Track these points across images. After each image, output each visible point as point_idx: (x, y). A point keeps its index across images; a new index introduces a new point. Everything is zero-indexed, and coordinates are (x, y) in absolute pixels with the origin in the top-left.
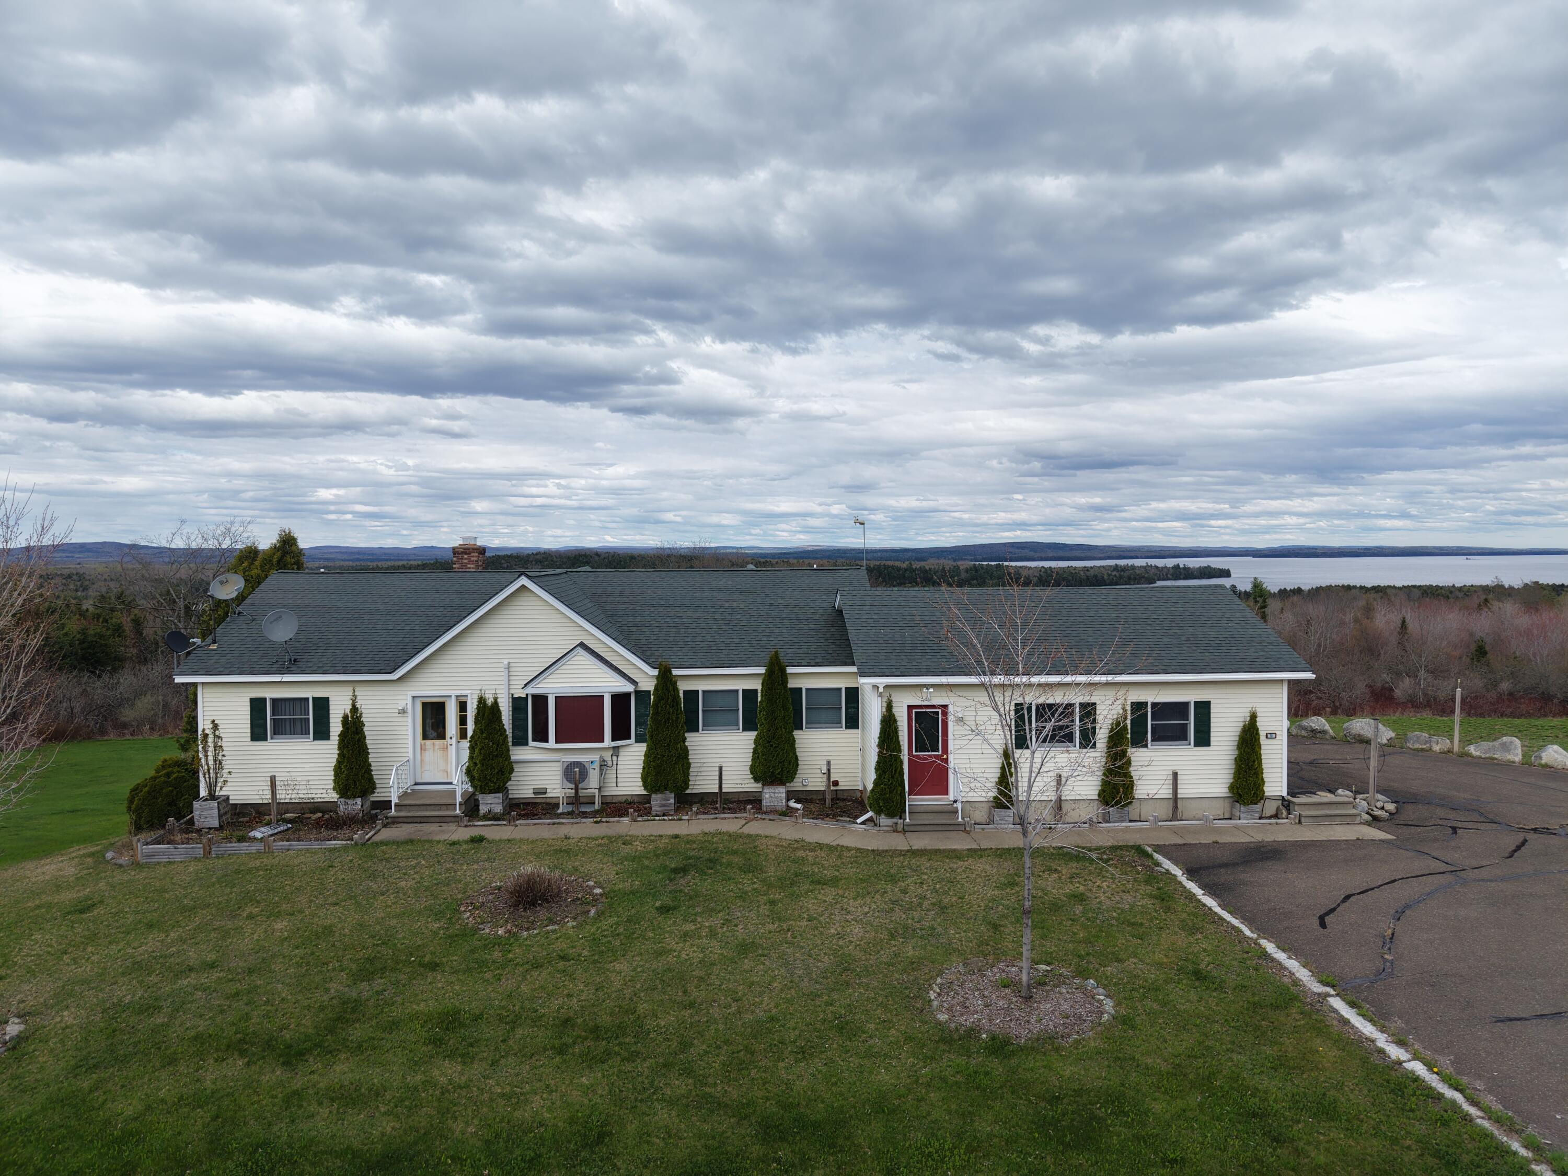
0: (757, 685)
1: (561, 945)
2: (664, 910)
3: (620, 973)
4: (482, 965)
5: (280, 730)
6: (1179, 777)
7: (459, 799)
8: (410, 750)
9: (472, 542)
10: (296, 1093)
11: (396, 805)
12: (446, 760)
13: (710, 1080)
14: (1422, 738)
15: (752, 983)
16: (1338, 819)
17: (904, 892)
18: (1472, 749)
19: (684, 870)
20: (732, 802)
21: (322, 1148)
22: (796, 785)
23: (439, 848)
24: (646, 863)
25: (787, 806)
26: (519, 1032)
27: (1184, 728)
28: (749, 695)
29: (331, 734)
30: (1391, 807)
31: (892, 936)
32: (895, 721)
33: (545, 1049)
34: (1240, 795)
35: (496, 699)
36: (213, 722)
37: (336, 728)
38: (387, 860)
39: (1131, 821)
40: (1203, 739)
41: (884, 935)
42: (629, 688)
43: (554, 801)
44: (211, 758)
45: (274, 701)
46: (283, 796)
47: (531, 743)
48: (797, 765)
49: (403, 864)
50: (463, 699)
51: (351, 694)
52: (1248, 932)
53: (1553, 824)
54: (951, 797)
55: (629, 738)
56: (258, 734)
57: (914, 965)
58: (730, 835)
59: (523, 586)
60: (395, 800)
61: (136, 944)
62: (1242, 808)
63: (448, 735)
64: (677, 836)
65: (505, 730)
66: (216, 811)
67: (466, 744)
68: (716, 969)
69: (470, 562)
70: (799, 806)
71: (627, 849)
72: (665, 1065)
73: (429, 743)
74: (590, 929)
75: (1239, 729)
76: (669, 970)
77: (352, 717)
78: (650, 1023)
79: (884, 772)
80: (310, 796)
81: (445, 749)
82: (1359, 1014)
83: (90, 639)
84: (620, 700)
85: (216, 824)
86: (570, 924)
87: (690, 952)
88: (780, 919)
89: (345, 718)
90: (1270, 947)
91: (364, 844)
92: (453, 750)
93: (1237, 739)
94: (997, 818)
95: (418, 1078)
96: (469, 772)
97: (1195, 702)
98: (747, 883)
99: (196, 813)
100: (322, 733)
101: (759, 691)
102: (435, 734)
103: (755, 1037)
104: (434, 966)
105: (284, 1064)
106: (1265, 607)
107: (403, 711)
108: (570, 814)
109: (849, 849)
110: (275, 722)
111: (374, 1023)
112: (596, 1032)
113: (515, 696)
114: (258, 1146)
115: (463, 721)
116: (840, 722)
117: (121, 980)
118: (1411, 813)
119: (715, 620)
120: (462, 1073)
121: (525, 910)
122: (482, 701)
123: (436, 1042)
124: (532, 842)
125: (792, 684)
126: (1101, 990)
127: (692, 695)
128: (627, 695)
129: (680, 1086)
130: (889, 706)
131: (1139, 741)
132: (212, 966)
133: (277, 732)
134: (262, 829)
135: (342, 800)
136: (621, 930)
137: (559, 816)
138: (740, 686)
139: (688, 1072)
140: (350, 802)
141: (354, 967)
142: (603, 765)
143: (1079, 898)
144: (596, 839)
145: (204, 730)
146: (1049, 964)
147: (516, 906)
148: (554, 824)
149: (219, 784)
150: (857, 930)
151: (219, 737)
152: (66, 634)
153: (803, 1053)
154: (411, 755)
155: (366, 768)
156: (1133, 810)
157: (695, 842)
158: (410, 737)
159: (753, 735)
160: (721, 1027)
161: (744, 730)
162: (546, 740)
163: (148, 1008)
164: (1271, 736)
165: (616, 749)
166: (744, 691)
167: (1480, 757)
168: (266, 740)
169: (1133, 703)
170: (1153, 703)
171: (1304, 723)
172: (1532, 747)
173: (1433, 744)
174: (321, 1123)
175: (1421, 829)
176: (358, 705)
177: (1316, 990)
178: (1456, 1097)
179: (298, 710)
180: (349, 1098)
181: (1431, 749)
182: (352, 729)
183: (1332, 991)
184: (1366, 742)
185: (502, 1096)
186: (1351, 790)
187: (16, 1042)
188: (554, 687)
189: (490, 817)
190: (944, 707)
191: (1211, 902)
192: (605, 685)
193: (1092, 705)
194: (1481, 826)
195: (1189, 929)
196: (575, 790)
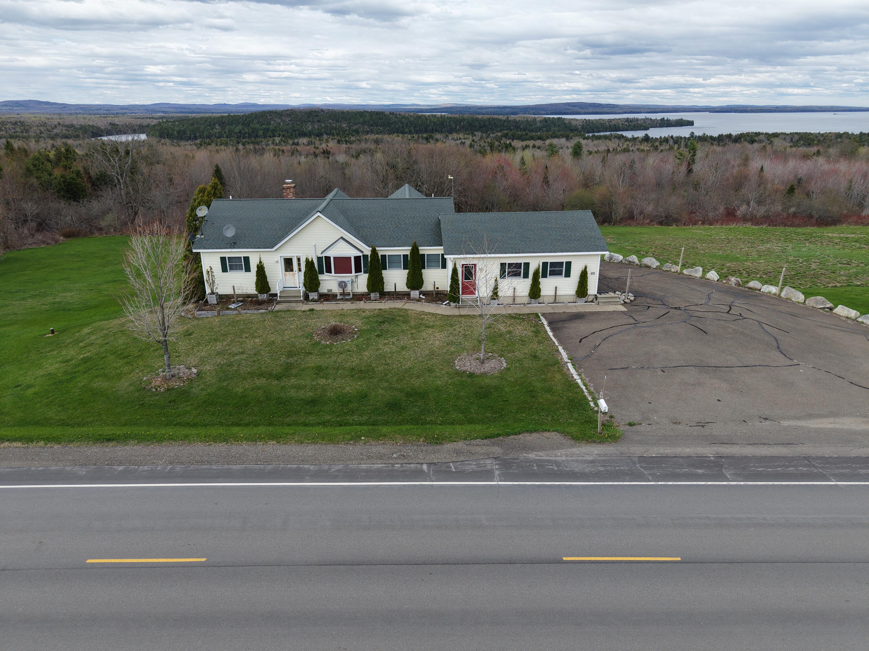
0: (408, 253)
1: (347, 347)
2: (378, 336)
3: (366, 355)
4: (325, 353)
6: (558, 288)
7: (302, 294)
8: (281, 276)
9: (290, 185)
10: (283, 386)
11: (279, 296)
12: (295, 279)
13: (393, 383)
14: (669, 266)
15: (405, 358)
16: (612, 303)
17: (454, 330)
18: (685, 272)
19: (384, 322)
20: (400, 295)
21: (295, 399)
22: (423, 289)
23: (299, 313)
24: (371, 319)
25: (420, 297)
26: (340, 372)
27: (562, 270)
28: (405, 256)
29: (252, 270)
30: (633, 298)
31: (448, 345)
32: (457, 270)
33: (348, 376)
34: (580, 294)
35: (312, 258)
36: (210, 267)
37: (254, 268)
38: (283, 318)
39: (539, 303)
40: (568, 275)
41: (446, 344)
42: (360, 254)
43: (335, 294)
44: (211, 280)
45: (229, 258)
46: (238, 292)
47: (325, 273)
48: (423, 283)
49: (289, 319)
50: (300, 258)
51: (259, 257)
52: (557, 344)
54: (476, 295)
55: (361, 272)
56: (224, 270)
57: (452, 353)
58: (399, 309)
59: (319, 216)
60: (278, 294)
61: (214, 346)
62: (579, 299)
63: (294, 270)
64: (381, 309)
65: (316, 269)
66: (215, 298)
67: (302, 274)
68: (394, 354)
69: (290, 192)
70: (424, 297)
71: (363, 314)
72: (381, 380)
73: (287, 273)
74: (355, 342)
75: (581, 271)
76: (381, 354)
77: (260, 265)
78: (376, 369)
80: (247, 292)
81: (294, 275)
82: (573, 367)
83: (68, 181)
84: (357, 259)
85: (216, 303)
86: (349, 340)
87: (386, 349)
88: (414, 339)
89: (258, 265)
90: (560, 348)
91: (272, 311)
92: (297, 276)
93: (580, 275)
94: (491, 303)
95: (315, 383)
96: (304, 285)
97: (566, 262)
98: (404, 327)
99: (207, 299)
100: (248, 270)
101: (409, 255)
102: (289, 270)
103: (405, 373)
104: (310, 353)
105: (277, 380)
106: (695, 155)
107: (277, 262)
108: (342, 299)
109: (439, 315)
110: (229, 265)
111: (298, 369)
112: (361, 371)
113: (319, 257)
114: (279, 398)
115: (299, 265)
116: (439, 266)
117: (217, 357)
118: (639, 300)
119: (392, 224)
120: (326, 382)
121: (334, 336)
122: (307, 260)
123: (317, 374)
124: (331, 311)
125: (421, 252)
126: (504, 361)
127: (384, 257)
128: (359, 257)
129: (385, 384)
130: (455, 265)
131: (544, 276)
132: (243, 353)
133: (231, 269)
134: (232, 305)
135: (260, 295)
136: (365, 342)
137: (339, 300)
138: (402, 253)
139: (387, 381)
140: (262, 295)
141: (286, 353)
142: (352, 282)
143: (510, 332)
144: (353, 310)
145: (207, 270)
146: (492, 353)
147: (331, 334)
148: (337, 303)
149: (215, 289)
150: (437, 343)
151: (213, 272)
153: (418, 377)
154: (281, 278)
155: (267, 283)
156: (541, 300)
157: (387, 312)
158: (281, 271)
159: (407, 271)
160: (396, 370)
161: (404, 269)
162: (331, 273)
164: (593, 273)
165: (357, 276)
166: (403, 255)
167: (686, 275)
169: (543, 263)
170: (550, 263)
171: (627, 258)
172: (705, 272)
173: (672, 269)
174: (293, 393)
175: (637, 307)
176: (262, 260)
177: (566, 361)
178: (584, 388)
179: (238, 262)
180: (298, 388)
181: (671, 271)
182: (261, 270)
183: (570, 361)
184: (648, 267)
185: (338, 387)
186: (621, 292)
187: (198, 374)
188: (332, 253)
189: (313, 301)
190: (475, 265)
191: (551, 334)
192: (352, 253)
193: (528, 264)
194: (658, 306)
195: (539, 343)
196: (343, 290)
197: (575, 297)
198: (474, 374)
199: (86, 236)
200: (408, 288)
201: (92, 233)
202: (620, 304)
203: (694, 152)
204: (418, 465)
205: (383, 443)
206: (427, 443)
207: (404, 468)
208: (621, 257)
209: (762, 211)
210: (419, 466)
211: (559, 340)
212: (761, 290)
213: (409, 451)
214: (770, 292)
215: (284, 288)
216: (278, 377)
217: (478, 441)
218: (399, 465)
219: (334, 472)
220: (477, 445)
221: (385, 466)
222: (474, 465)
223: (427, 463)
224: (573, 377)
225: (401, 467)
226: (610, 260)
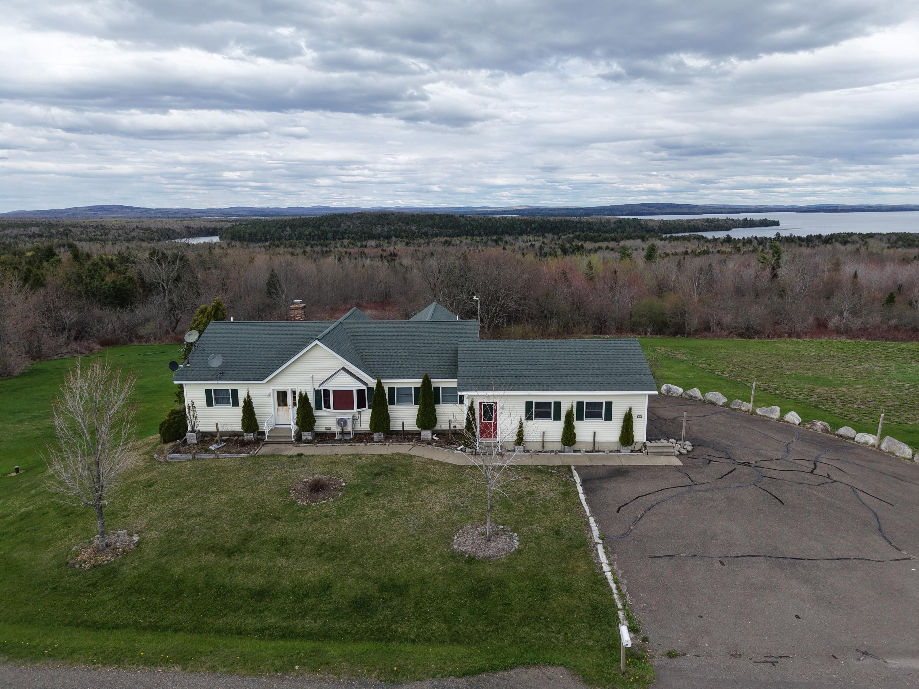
0: (419, 386)
1: (326, 510)
2: (368, 494)
3: (345, 524)
4: (297, 518)
5: (218, 402)
6: (596, 433)
7: (293, 434)
8: (273, 411)
9: (299, 305)
10: (231, 567)
11: (268, 436)
12: (288, 415)
13: (368, 569)
14: (738, 403)
15: (392, 530)
16: (664, 454)
17: (463, 488)
18: (758, 411)
19: (378, 474)
20: (410, 434)
21: (240, 587)
22: (436, 428)
23: (285, 459)
24: (365, 470)
25: (432, 439)
26: (307, 547)
27: (600, 413)
28: (417, 390)
30: (690, 448)
32: (474, 408)
33: (315, 555)
34: (623, 442)
35: (306, 394)
36: (191, 400)
37: (241, 404)
38: (264, 465)
39: (574, 451)
40: (609, 417)
41: (447, 509)
42: (364, 387)
43: (333, 433)
44: (192, 416)
45: (215, 390)
46: (221, 429)
47: (323, 409)
48: (437, 421)
49: (269, 468)
50: (294, 391)
51: (247, 390)
52: (588, 514)
53: (753, 460)
54: (497, 439)
55: (365, 407)
56: (209, 403)
57: (454, 523)
58: (403, 455)
59: (317, 344)
60: (267, 433)
61: (172, 503)
62: (625, 447)
63: (288, 404)
64: (381, 455)
65: (311, 405)
66: (195, 437)
67: (296, 408)
68: (380, 523)
69: (298, 314)
70: (437, 438)
71: (359, 462)
72: (354, 562)
73: (280, 407)
74: (338, 503)
75: (624, 415)
76: (363, 523)
77: (248, 399)
78: (352, 546)
80: (232, 430)
81: (288, 410)
82: (604, 552)
83: (118, 287)
84: (360, 392)
85: (196, 442)
86: (331, 500)
87: (373, 515)
88: (410, 501)
89: (245, 400)
90: (592, 520)
91: (255, 456)
92: (291, 411)
93: (623, 419)
94: (516, 449)
95: (272, 563)
96: (297, 422)
97: (605, 402)
98: (403, 482)
99: (187, 437)
100: (236, 404)
101: (421, 389)
102: (283, 404)
103: (387, 553)
104: (278, 519)
105: (228, 556)
106: (779, 259)
107: (269, 395)
108: (339, 440)
109: (449, 464)
110: (216, 399)
111: (257, 541)
112: (333, 548)
113: (315, 391)
114: (221, 586)
116: (457, 402)
117: (169, 519)
118: (698, 451)
120: (286, 562)
121: (315, 493)
122: (301, 394)
123: (278, 550)
124: (322, 457)
125: (435, 385)
126: (517, 538)
127: (391, 390)
128: (363, 390)
129: (358, 570)
130: (472, 403)
131: (580, 418)
132: (200, 514)
134: (214, 445)
135: (246, 433)
136: (349, 503)
137: (336, 441)
138: (413, 386)
139: (361, 565)
140: (248, 434)
141: (250, 517)
142: (354, 419)
143: (531, 493)
144: (348, 456)
145: (188, 405)
146: (504, 525)
147: (311, 491)
148: (332, 446)
149: (196, 425)
150: (438, 507)
151: (195, 408)
153: (402, 560)
154: (273, 413)
155: (255, 421)
156: (576, 447)
157: (387, 458)
158: (273, 405)
159: (418, 406)
160: (377, 548)
161: (415, 404)
162: (330, 408)
163: (180, 532)
164: (640, 417)
166: (414, 388)
167: (760, 415)
169: (577, 402)
170: (587, 403)
171: (688, 392)
172: (784, 412)
173: (742, 407)
174: (240, 578)
175: (695, 460)
176: (250, 394)
177: (596, 541)
178: (613, 586)
179: (225, 394)
180: (249, 570)
181: (741, 409)
182: (248, 404)
183: (601, 541)
184: (713, 404)
185: (299, 571)
186: (676, 440)
187: (138, 544)
188: (332, 386)
189: (307, 442)
190: (496, 404)
191: (582, 497)
192: (354, 386)
193: (559, 403)
194: (722, 460)
195: (567, 511)
196: (342, 429)
197: (619, 444)
198: (474, 558)
199: (125, 344)
200: (418, 427)
201: (131, 341)
202: (674, 456)
203: (779, 256)
205: (321, 679)
206: (381, 681)
208: (681, 390)
209: (857, 323)
211: (591, 507)
212: (856, 439)
214: (866, 443)
215: (276, 425)
216: (231, 553)
217: (451, 681)
224: (602, 568)
226: (667, 393)
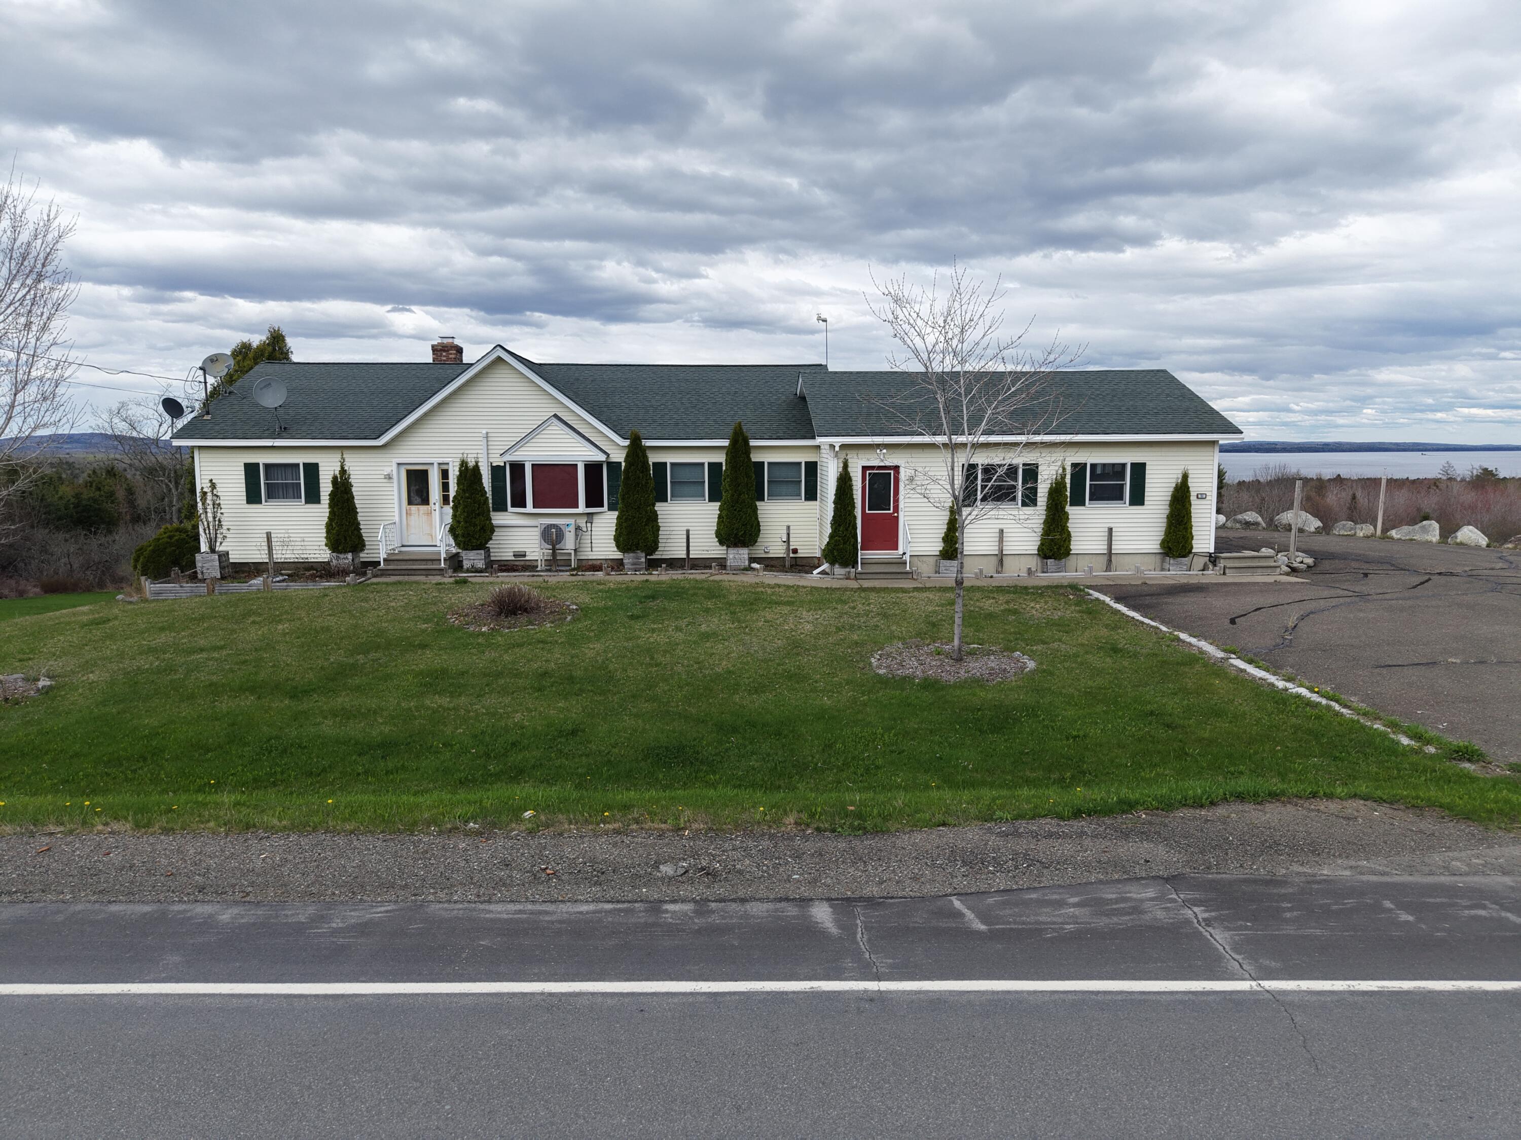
0: (721, 458)
1: (540, 636)
2: (632, 617)
3: (593, 649)
4: (468, 645)
5: (273, 494)
6: (1114, 534)
7: (443, 556)
8: (397, 514)
9: (450, 340)
10: (303, 712)
11: (385, 560)
12: (431, 525)
13: (673, 704)
14: (1348, 526)
15: (713, 654)
16: (1260, 570)
17: (854, 608)
18: (1395, 534)
19: (653, 597)
20: (700, 562)
21: (326, 740)
22: (760, 548)
24: (619, 594)
25: (750, 565)
26: (502, 681)
27: (1122, 487)
28: (715, 467)
29: (322, 498)
30: (1310, 561)
31: (840, 631)
32: (850, 479)
33: (525, 688)
34: (1170, 549)
35: (477, 463)
36: (211, 481)
37: (326, 488)
38: (378, 592)
39: (1068, 571)
40: (1138, 498)
41: (832, 630)
42: (601, 457)
43: (531, 560)
44: (210, 515)
45: (267, 466)
46: (279, 556)
47: (510, 509)
48: (760, 530)
49: (392, 594)
50: (445, 467)
51: (339, 457)
52: (1164, 629)
53: (1458, 570)
54: (900, 551)
55: (602, 505)
56: (253, 497)
57: (858, 644)
58: (697, 581)
59: (499, 359)
60: (382, 556)
61: (149, 639)
62: (1172, 561)
63: (432, 500)
64: (647, 581)
65: (486, 492)
66: (217, 563)
67: (449, 510)
68: (680, 647)
69: (448, 359)
70: (760, 567)
71: (601, 587)
72: (633, 697)
73: (414, 508)
74: (565, 628)
75: (1172, 489)
76: (638, 647)
77: (341, 478)
78: (619, 675)
79: (840, 525)
80: (305, 556)
81: (429, 514)
82: (1256, 667)
84: (593, 469)
85: (217, 575)
86: (548, 625)
87: (657, 638)
88: (739, 622)
89: (335, 479)
90: (1183, 636)
91: (357, 585)
92: (436, 516)
93: (1169, 498)
94: (942, 569)
95: (412, 704)
96: (452, 531)
97: (1132, 464)
98: (711, 604)
99: (199, 565)
100: (313, 497)
101: (724, 464)
102: (419, 500)
103: (714, 682)
104: (423, 646)
105: (291, 697)
107: (389, 477)
108: (547, 570)
110: (267, 485)
111: (370, 676)
112: (570, 679)
113: (494, 464)
115: (445, 487)
116: (800, 495)
118: (1326, 565)
119: (683, 403)
120: (450, 702)
121: (506, 617)
122: (463, 464)
123: (425, 685)
124: (514, 583)
125: (756, 457)
126: (1026, 657)
127: (660, 465)
128: (598, 466)
129: (646, 707)
130: (846, 466)
131: (1078, 500)
132: (222, 648)
133: (271, 496)
134: (262, 579)
135: (334, 554)
136: (594, 628)
137: (538, 571)
138: (706, 459)
139: (653, 700)
140: (342, 556)
141: (351, 647)
142: (578, 528)
143: (1015, 612)
144: (572, 582)
145: (202, 488)
146: (979, 644)
147: (499, 614)
149: (219, 540)
150: (808, 627)
151: (217, 496)
152: (61, 498)
153: (758, 689)
154: (397, 519)
155: (355, 526)
156: (1071, 561)
157: (664, 584)
158: (396, 502)
159: (718, 506)
160: (683, 677)
161: (710, 501)
162: (524, 506)
163: (165, 671)
164: (1201, 497)
165: (590, 516)
166: (709, 463)
167: (1402, 540)
168: (261, 503)
169: (1073, 463)
170: (1092, 464)
171: (1239, 517)
172: (1448, 531)
173: (1358, 531)
174: (328, 728)
175: (1329, 577)
176: (346, 468)
177: (1219, 656)
179: (290, 475)
180: (351, 715)
181: (1356, 534)
182: (342, 489)
183: (1233, 656)
185: (487, 714)
186: (1274, 549)
187: (47, 690)
188: (530, 455)
189: (474, 570)
190: (896, 468)
191: (1133, 614)
192: (578, 454)
193: (1035, 465)
194: (1392, 572)
195: (1112, 628)
196: (554, 549)
197: (1159, 558)
198: (937, 682)
200: (721, 542)
202: (1281, 574)
204: (783, 904)
205: (617, 832)
206: (818, 829)
207: (715, 919)
210: (791, 911)
213: (736, 855)
216: (295, 694)
217: (1049, 824)
218: (688, 907)
219: (335, 932)
220: (1050, 835)
221: (615, 909)
222: (1075, 905)
223: (829, 900)
224: (1273, 685)
225: (699, 913)
